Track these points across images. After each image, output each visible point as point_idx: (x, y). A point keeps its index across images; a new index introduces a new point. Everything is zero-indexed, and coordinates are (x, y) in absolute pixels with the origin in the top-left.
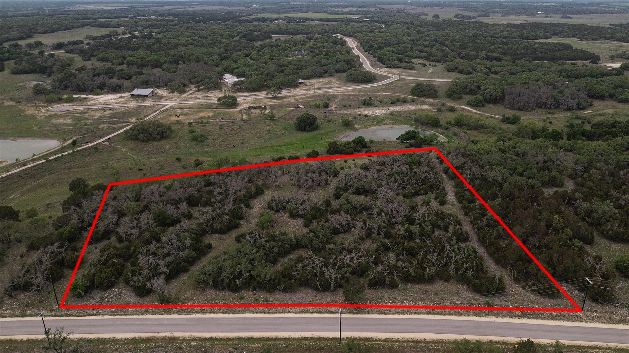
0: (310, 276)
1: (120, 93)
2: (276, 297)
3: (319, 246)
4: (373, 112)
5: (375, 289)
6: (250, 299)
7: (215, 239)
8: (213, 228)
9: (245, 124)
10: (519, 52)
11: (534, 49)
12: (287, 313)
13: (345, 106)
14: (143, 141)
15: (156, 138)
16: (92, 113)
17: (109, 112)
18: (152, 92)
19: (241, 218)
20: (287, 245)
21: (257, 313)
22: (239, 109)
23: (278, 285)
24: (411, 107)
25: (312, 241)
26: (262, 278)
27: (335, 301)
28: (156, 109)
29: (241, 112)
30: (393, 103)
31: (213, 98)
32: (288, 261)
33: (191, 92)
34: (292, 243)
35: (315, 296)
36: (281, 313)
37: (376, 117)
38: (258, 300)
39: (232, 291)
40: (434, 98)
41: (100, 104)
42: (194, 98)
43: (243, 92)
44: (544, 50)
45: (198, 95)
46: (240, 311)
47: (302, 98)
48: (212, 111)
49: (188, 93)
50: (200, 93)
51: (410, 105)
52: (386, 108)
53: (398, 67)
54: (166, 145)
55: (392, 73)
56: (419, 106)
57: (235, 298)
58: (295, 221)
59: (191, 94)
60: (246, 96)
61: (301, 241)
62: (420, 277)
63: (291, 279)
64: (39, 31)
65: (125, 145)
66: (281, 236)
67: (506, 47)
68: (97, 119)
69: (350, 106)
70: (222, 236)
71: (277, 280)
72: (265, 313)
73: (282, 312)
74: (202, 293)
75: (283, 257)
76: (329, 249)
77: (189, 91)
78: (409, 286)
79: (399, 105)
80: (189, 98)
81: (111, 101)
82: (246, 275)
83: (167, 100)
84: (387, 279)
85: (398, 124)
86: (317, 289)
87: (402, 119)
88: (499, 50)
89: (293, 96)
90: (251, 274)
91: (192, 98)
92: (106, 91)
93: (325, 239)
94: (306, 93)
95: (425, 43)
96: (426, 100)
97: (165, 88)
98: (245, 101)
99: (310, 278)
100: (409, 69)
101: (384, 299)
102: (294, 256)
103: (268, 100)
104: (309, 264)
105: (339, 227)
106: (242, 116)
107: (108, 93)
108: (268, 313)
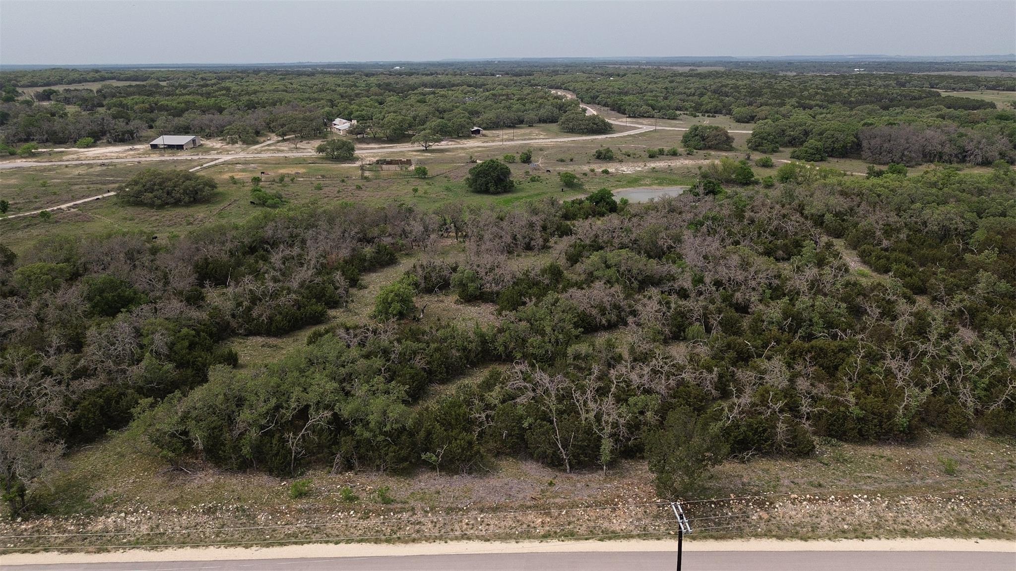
0: (530, 420)
1: (132, 144)
2: (417, 487)
3: (547, 351)
4: (616, 169)
5: (743, 462)
6: (328, 497)
7: (253, 346)
8: (250, 320)
9: (367, 184)
10: (853, 99)
11: (878, 94)
12: (456, 538)
13: (562, 161)
14: (152, 205)
15: (180, 201)
16: (67, 169)
17: (99, 168)
18: (194, 141)
19: (334, 304)
20: (454, 351)
21: (349, 541)
22: (358, 164)
23: (426, 450)
24: (687, 162)
25: (524, 341)
26: (372, 425)
27: (618, 496)
28: (196, 164)
29: (362, 168)
30: (652, 156)
31: (310, 150)
32: (457, 392)
33: (269, 142)
34: (470, 346)
35: (551, 484)
36: (435, 539)
37: (625, 176)
38: (357, 498)
39: (271, 472)
40: (726, 150)
41: (86, 158)
42: (272, 150)
43: (368, 144)
44: (895, 96)
45: (280, 146)
46: (288, 536)
47: (480, 151)
48: (304, 168)
49: (262, 145)
50: (286, 144)
51: (685, 159)
52: (641, 164)
53: (649, 117)
54: (200, 212)
55: (642, 124)
56: (702, 161)
57: (278, 494)
58: (473, 309)
59: (269, 145)
60: (372, 149)
61: (493, 342)
62: (881, 422)
63: (469, 430)
64: (22, 83)
65: (113, 213)
66: (437, 330)
67: (830, 93)
68: (71, 178)
69: (572, 160)
70: (272, 341)
71: (422, 434)
72: (377, 541)
73: (441, 538)
74: (171, 480)
75: (443, 382)
76: (577, 357)
77: (264, 141)
78: (848, 450)
79: (663, 160)
80: (262, 151)
81: (108, 154)
82: (320, 418)
83: (221, 152)
84: (781, 427)
85: (669, 184)
86: (554, 462)
87: (675, 177)
88: (818, 97)
89: (463, 149)
90: (335, 415)
91: (268, 150)
92: (105, 141)
93: (561, 336)
94: (485, 144)
95: (688, 91)
96: (713, 153)
97: (219, 138)
98: (371, 155)
99: (530, 425)
100: (668, 119)
101: (784, 489)
102: (476, 379)
103: (415, 153)
104: (521, 390)
105: (594, 312)
106: (363, 173)
107: (109, 143)
108: (388, 541)
